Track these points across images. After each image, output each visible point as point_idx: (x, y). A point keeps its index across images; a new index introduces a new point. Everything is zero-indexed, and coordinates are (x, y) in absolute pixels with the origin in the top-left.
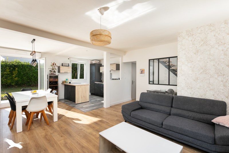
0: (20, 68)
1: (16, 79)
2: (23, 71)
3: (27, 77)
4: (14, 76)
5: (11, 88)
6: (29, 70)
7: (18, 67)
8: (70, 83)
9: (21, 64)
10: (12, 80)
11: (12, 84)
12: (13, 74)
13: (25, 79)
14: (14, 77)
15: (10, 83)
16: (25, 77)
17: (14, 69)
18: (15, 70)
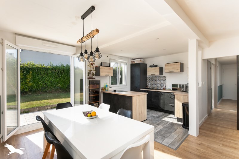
0: (35, 71)
1: (30, 84)
2: (38, 75)
3: (43, 82)
4: (28, 80)
5: (25, 95)
6: (44, 74)
7: (32, 70)
8: (115, 91)
9: (35, 66)
10: (26, 85)
11: (25, 90)
12: (27, 79)
13: (41, 84)
14: (29, 82)
15: (24, 89)
16: (40, 82)
17: (28, 72)
18: (29, 74)
